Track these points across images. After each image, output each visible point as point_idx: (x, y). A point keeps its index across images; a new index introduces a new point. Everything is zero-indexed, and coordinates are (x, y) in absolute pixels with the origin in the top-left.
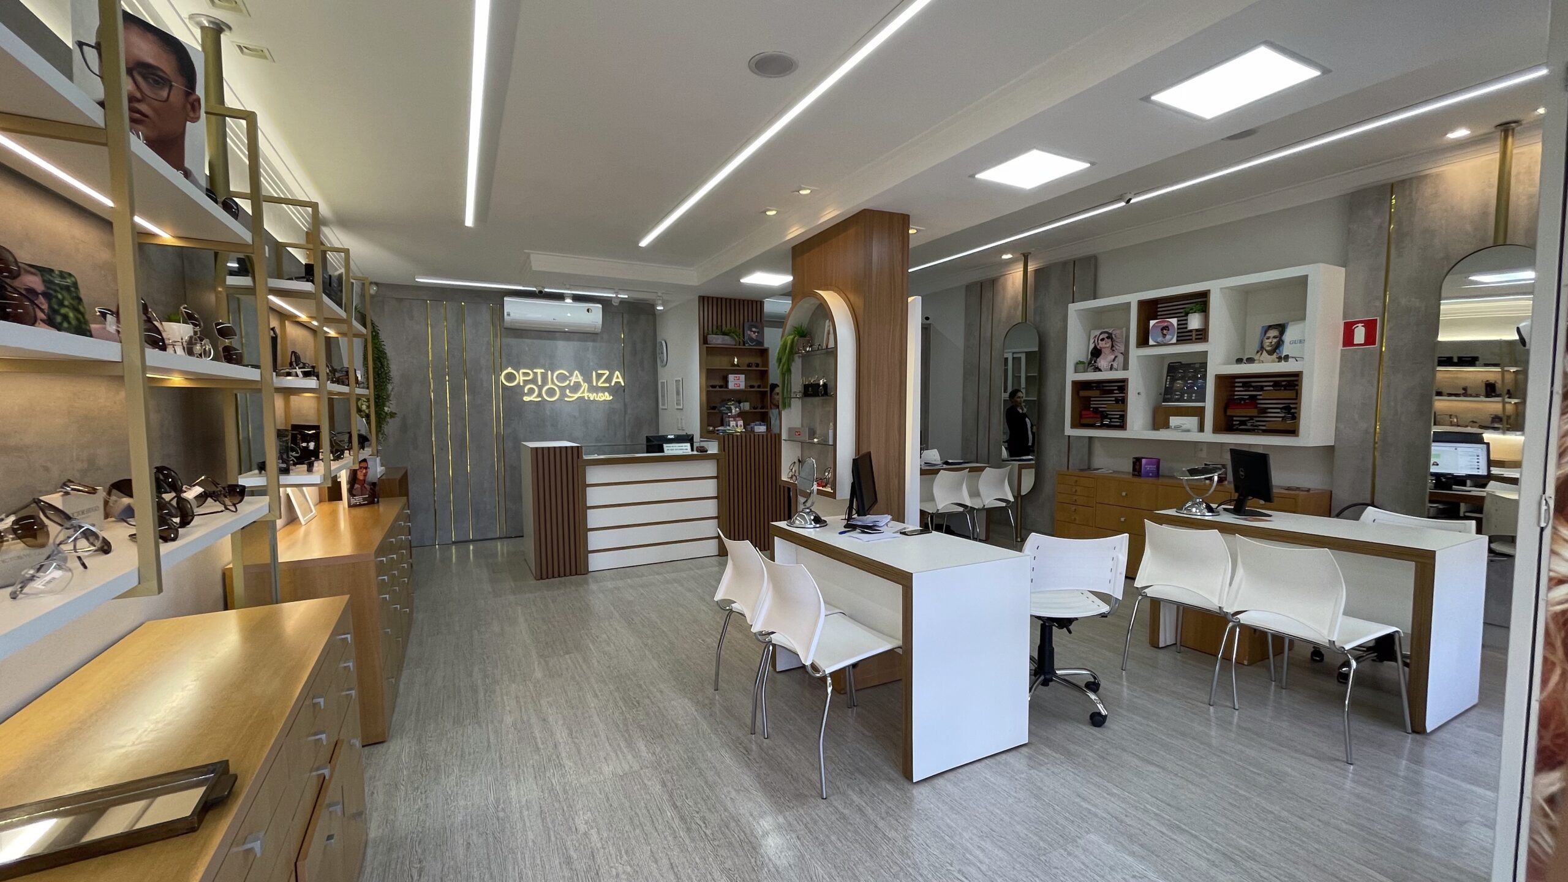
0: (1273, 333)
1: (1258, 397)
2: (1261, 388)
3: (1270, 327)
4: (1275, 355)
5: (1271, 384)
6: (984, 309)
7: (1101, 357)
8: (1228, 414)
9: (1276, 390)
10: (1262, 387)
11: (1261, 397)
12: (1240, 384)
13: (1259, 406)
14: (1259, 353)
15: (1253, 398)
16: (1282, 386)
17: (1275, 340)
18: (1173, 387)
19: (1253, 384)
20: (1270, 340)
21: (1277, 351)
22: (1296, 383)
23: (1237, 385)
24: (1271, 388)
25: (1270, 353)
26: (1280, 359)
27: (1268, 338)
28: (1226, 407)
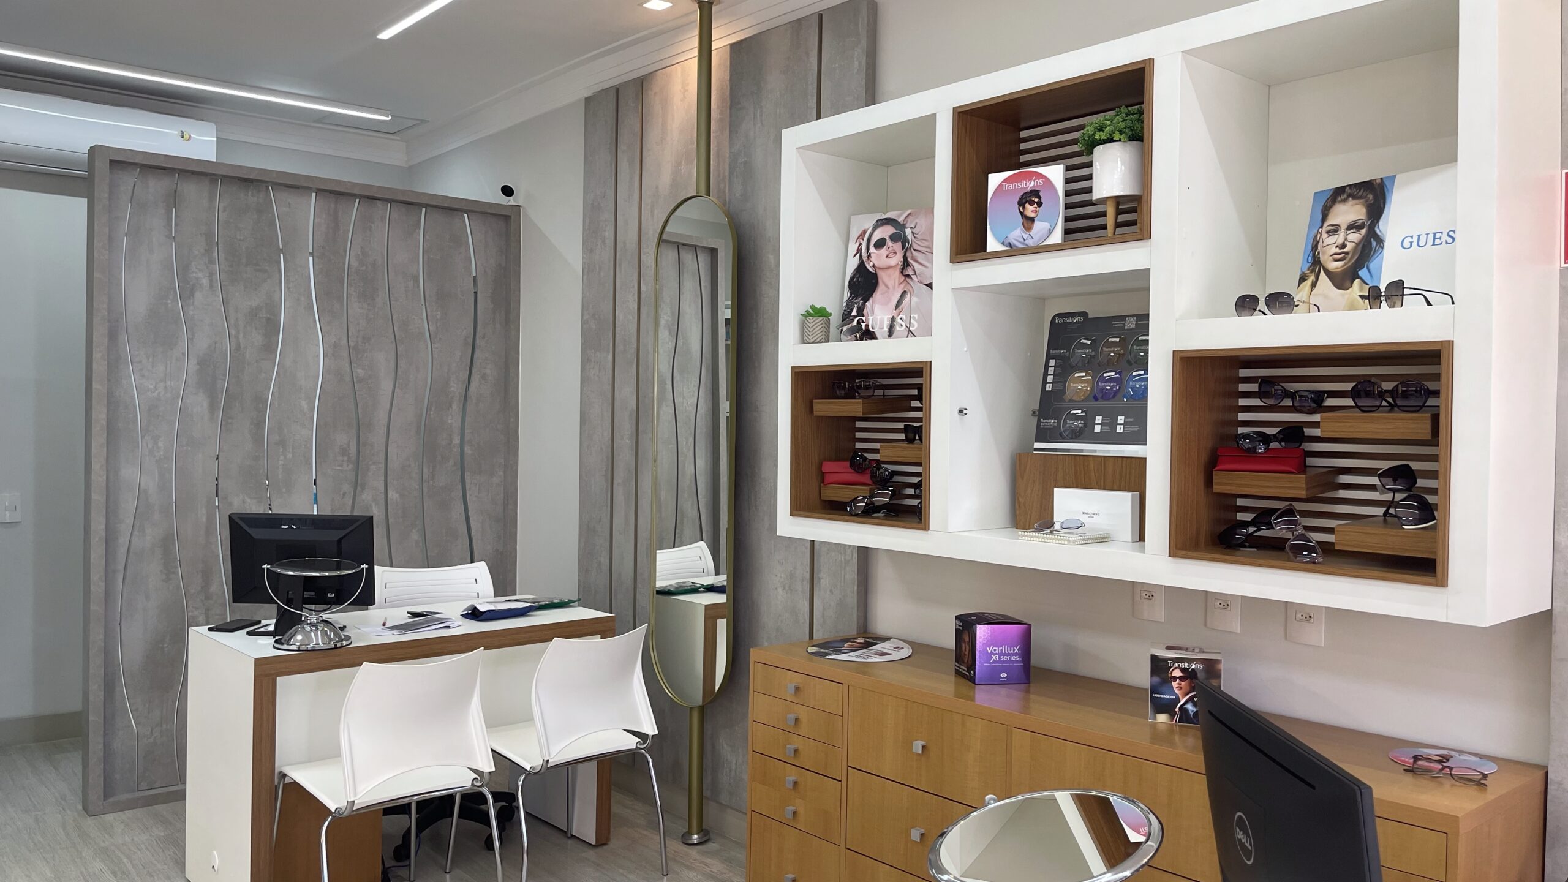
0: (1349, 212)
1: (1309, 432)
2: (1316, 402)
3: (1338, 194)
4: (1357, 289)
5: (1348, 386)
6: (623, 164)
7: (878, 295)
8: (1217, 488)
9: (1363, 411)
10: (1319, 396)
11: (1317, 432)
12: (1254, 387)
13: (1310, 461)
14: (1309, 282)
15: (1293, 434)
16: (1382, 395)
17: (1355, 237)
18: (1063, 392)
19: (1293, 387)
20: (1340, 238)
21: (1363, 273)
22: (1431, 385)
23: (1243, 387)
24: (1349, 402)
25: (1342, 281)
26: (1374, 297)
27: (1334, 231)
28: (1212, 465)
